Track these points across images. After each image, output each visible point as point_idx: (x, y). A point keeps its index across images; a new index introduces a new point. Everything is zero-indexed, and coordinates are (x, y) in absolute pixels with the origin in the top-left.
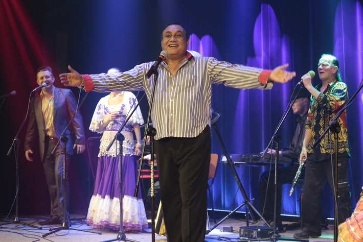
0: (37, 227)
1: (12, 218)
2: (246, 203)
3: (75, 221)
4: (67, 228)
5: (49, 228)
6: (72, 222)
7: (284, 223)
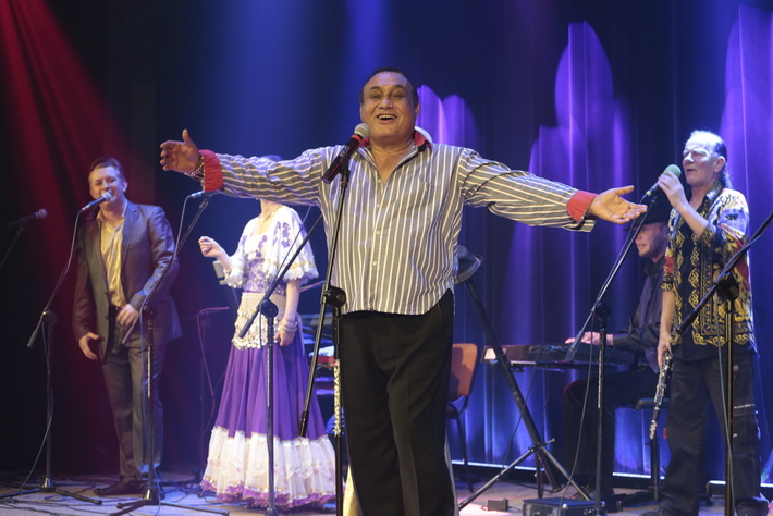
0: (92, 501)
1: (39, 480)
2: (536, 448)
3: (173, 488)
4: (154, 501)
5: (116, 503)
6: (166, 488)
7: (618, 491)
